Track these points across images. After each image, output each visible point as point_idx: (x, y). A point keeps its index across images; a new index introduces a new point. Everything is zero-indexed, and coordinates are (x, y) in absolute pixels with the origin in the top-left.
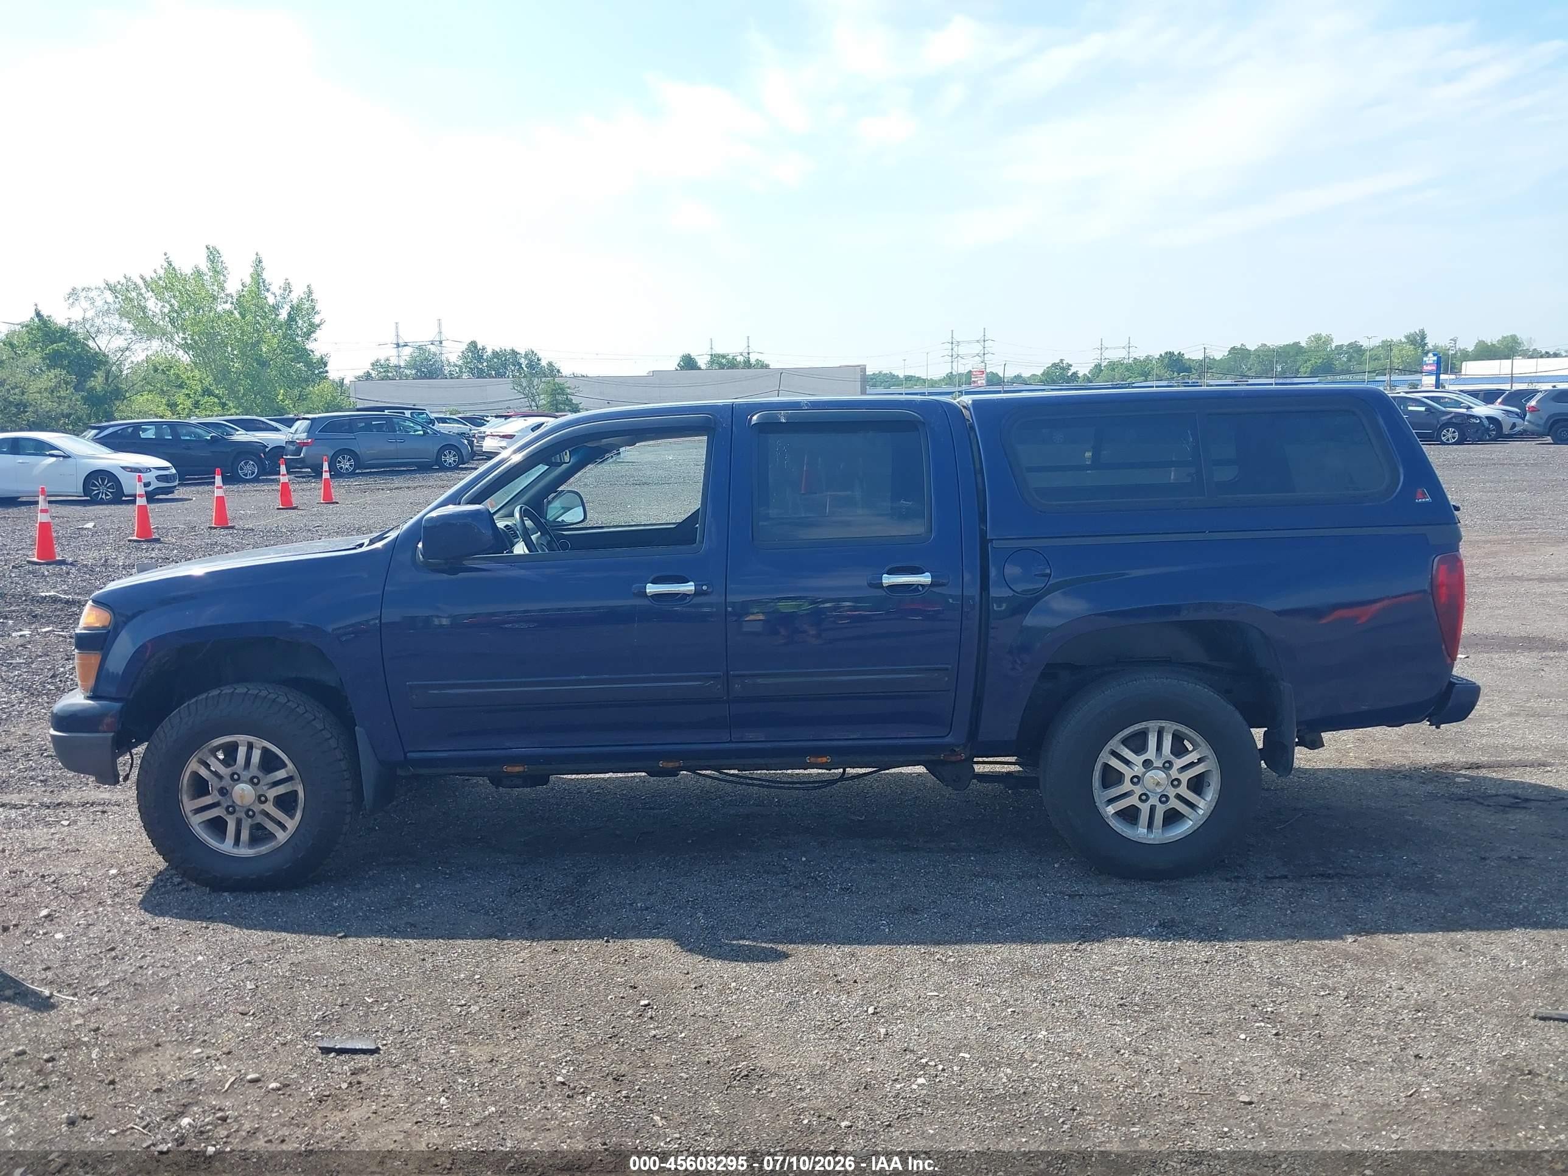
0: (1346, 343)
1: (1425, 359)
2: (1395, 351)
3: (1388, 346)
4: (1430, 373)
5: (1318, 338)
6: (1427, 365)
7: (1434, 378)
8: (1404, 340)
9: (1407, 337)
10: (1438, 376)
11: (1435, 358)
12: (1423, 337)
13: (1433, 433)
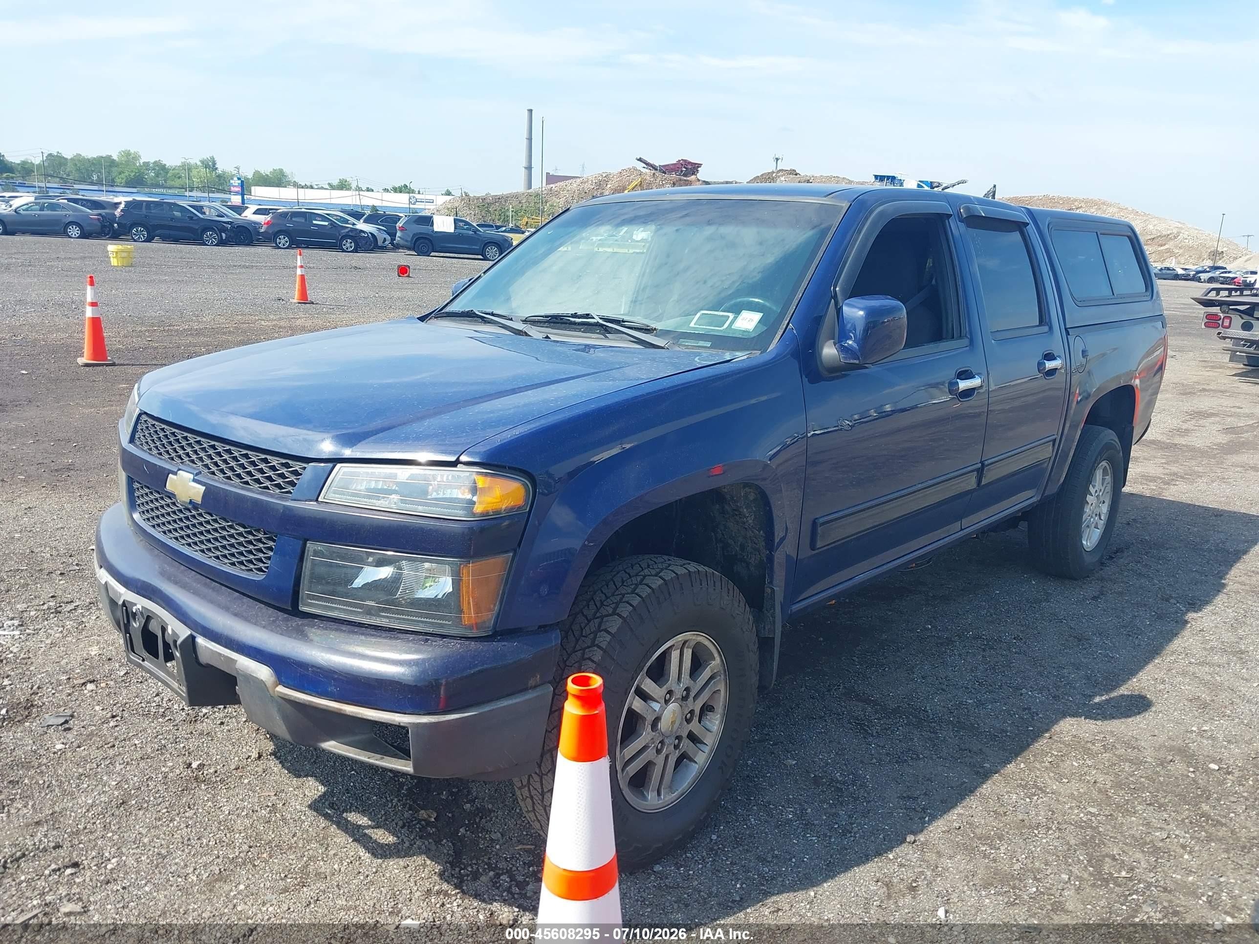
0: (152, 161)
1: (231, 181)
2: (194, 172)
3: (188, 168)
4: (237, 193)
5: (128, 154)
6: (234, 186)
7: (240, 197)
8: (199, 163)
9: (202, 162)
10: (243, 195)
11: (240, 182)
12: (214, 164)
13: (337, 242)
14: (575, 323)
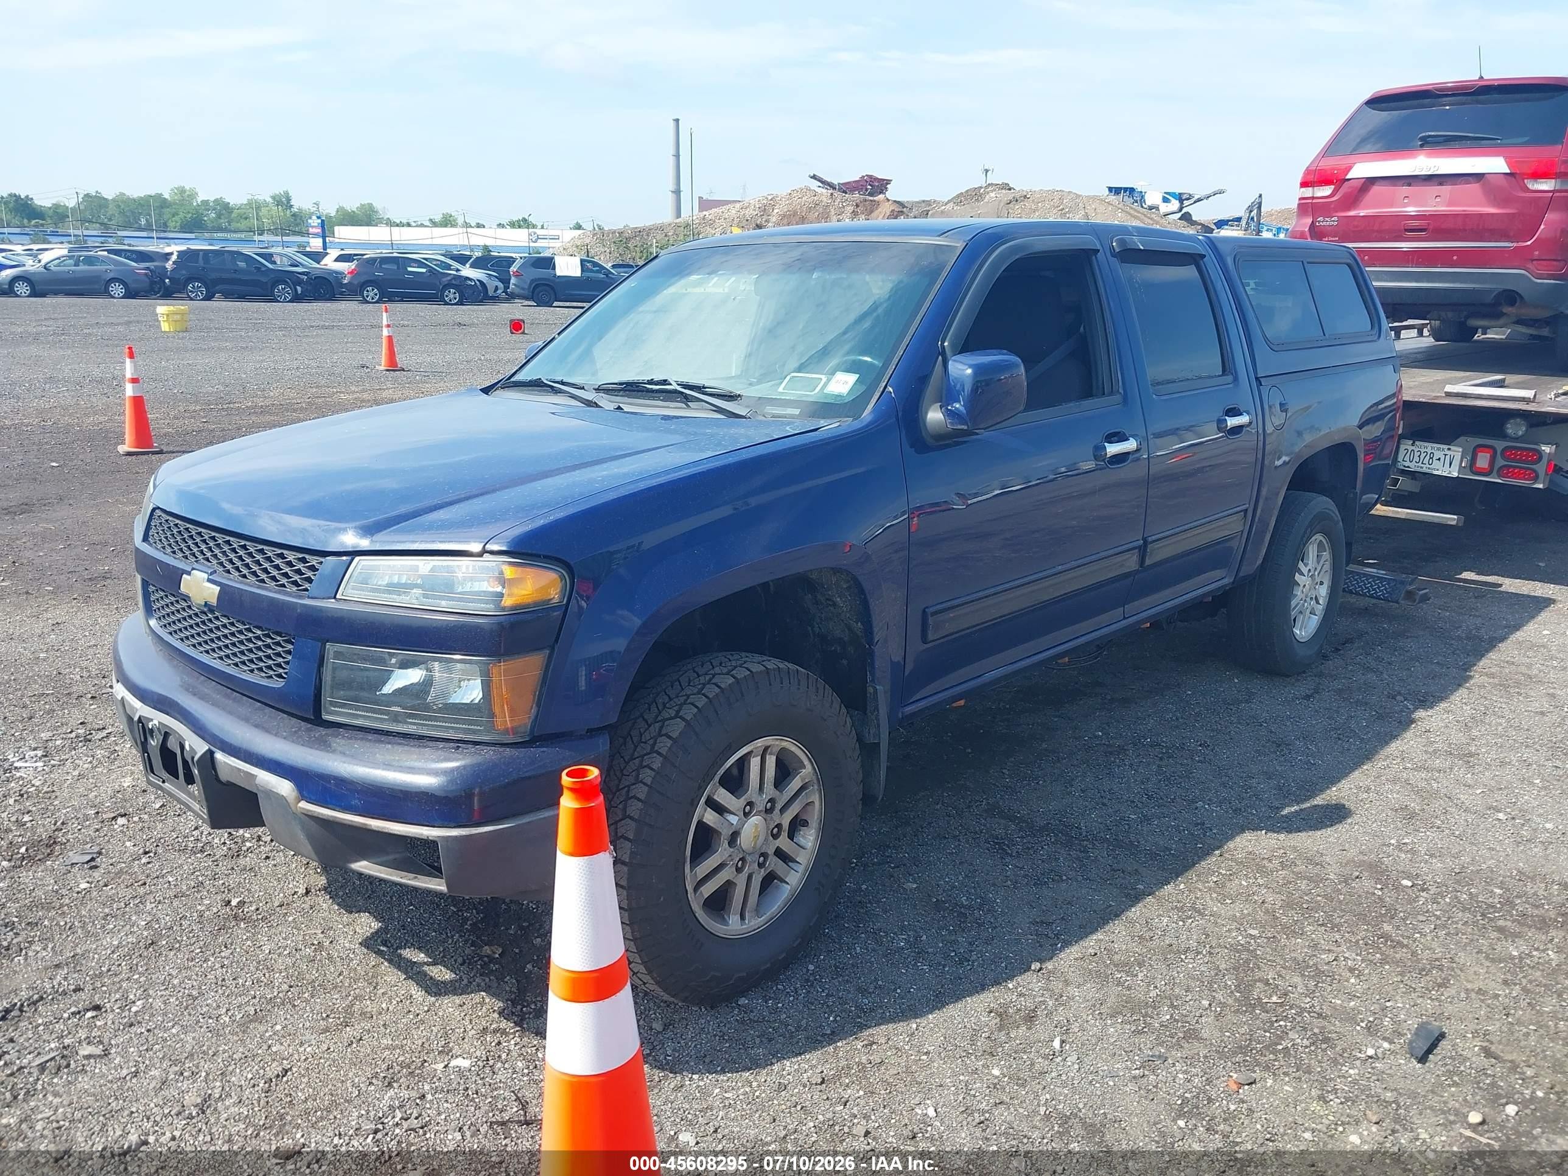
0: (212, 199)
1: (309, 221)
2: (264, 211)
3: (256, 206)
4: (316, 235)
5: (182, 191)
6: (313, 227)
7: (320, 240)
8: (269, 200)
9: (273, 198)
10: (324, 237)
11: (319, 221)
12: (289, 200)
13: (437, 293)
14: (652, 391)
